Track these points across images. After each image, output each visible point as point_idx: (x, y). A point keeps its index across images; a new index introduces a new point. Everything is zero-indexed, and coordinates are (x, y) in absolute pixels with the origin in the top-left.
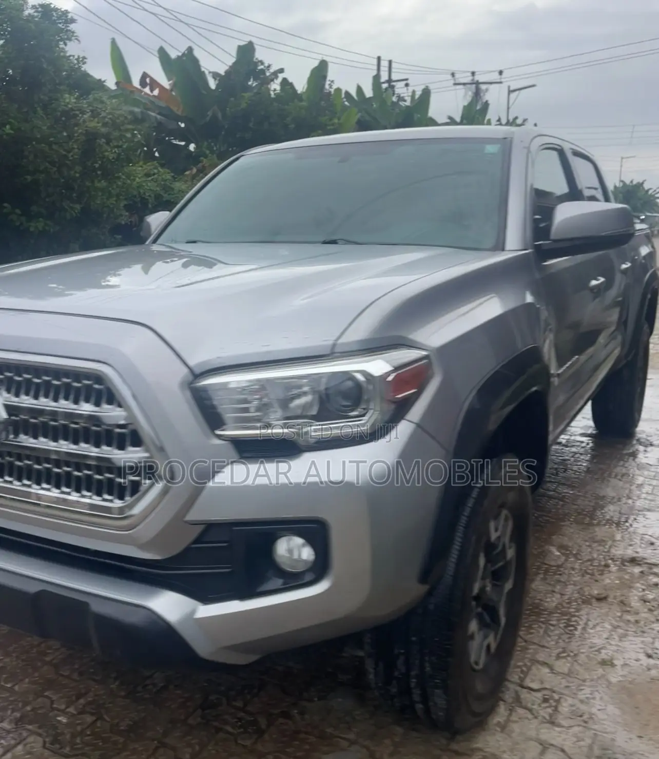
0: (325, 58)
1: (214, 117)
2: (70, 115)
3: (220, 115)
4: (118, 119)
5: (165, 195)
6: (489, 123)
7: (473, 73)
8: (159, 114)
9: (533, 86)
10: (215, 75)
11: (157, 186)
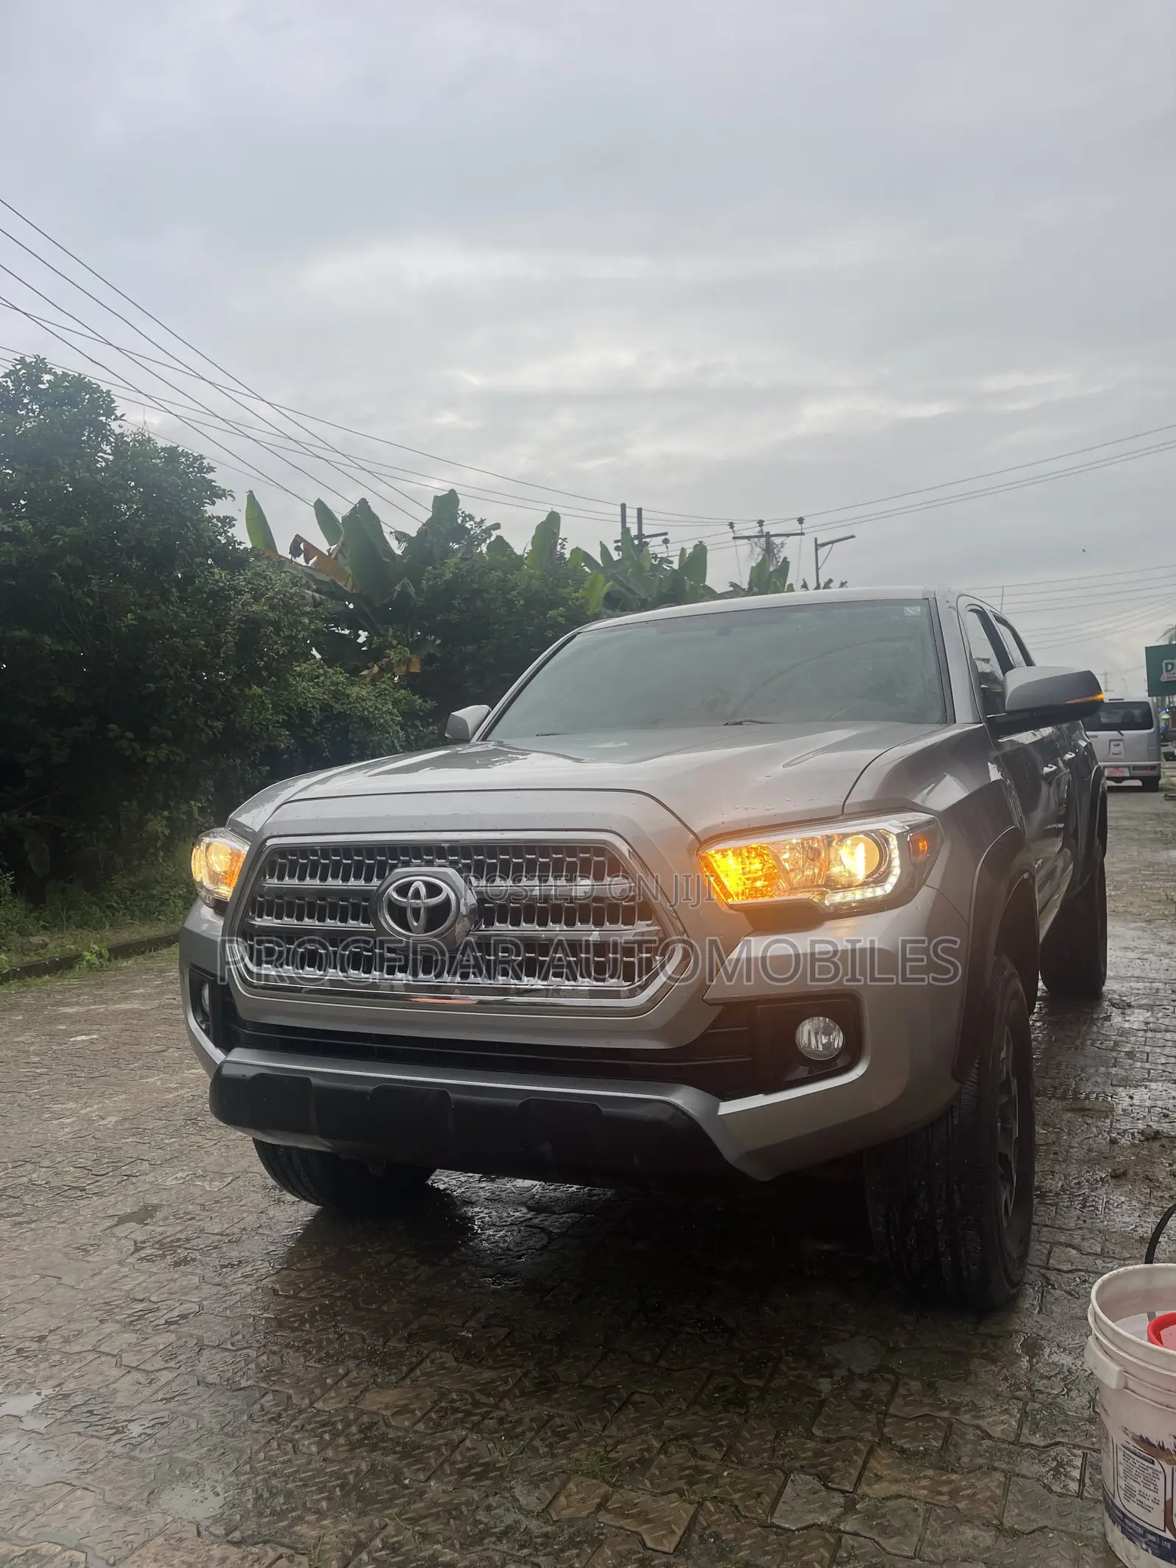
0: (557, 509)
1: (403, 593)
2: (221, 597)
3: (412, 590)
4: (292, 599)
5: (338, 706)
6: (791, 589)
7: (761, 523)
8: (318, 591)
9: (853, 537)
10: (401, 536)
11: (324, 693)
